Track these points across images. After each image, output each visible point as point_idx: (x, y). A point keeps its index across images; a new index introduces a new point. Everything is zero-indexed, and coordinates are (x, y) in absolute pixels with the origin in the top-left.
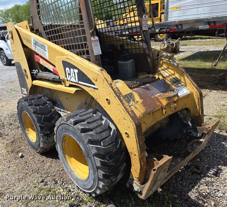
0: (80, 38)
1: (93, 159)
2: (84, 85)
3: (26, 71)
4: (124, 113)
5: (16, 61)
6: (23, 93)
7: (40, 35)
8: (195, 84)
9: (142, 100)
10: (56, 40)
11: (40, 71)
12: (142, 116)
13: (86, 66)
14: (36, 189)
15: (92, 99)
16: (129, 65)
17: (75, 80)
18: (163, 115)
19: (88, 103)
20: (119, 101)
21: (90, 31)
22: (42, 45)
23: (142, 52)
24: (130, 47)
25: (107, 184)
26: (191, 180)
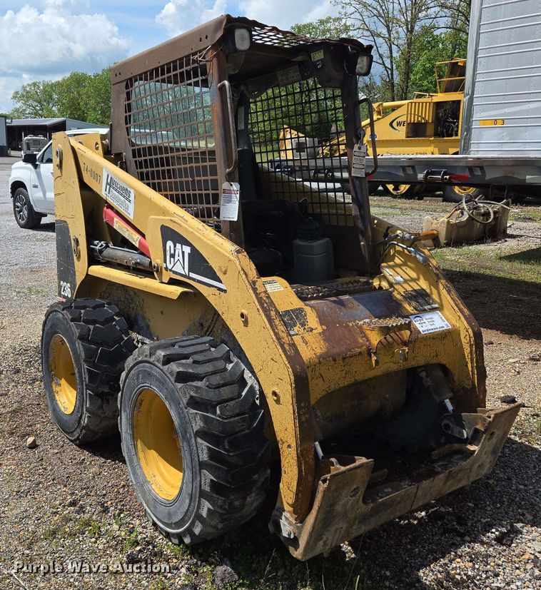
0: (206, 181)
1: (194, 444)
2: (200, 283)
3: (77, 241)
4: (274, 346)
5: (58, 218)
6: (62, 293)
7: (124, 167)
8: (466, 310)
9: (324, 327)
10: (156, 181)
11: (111, 245)
12: (317, 360)
13: (208, 241)
14: (56, 518)
15: (216, 317)
16: (317, 250)
17: (184, 268)
18: (371, 368)
19: (206, 325)
20: (265, 320)
21: (226, 170)
22: (123, 189)
23: (350, 224)
24: (325, 211)
25: (219, 510)
26: (437, 545)
